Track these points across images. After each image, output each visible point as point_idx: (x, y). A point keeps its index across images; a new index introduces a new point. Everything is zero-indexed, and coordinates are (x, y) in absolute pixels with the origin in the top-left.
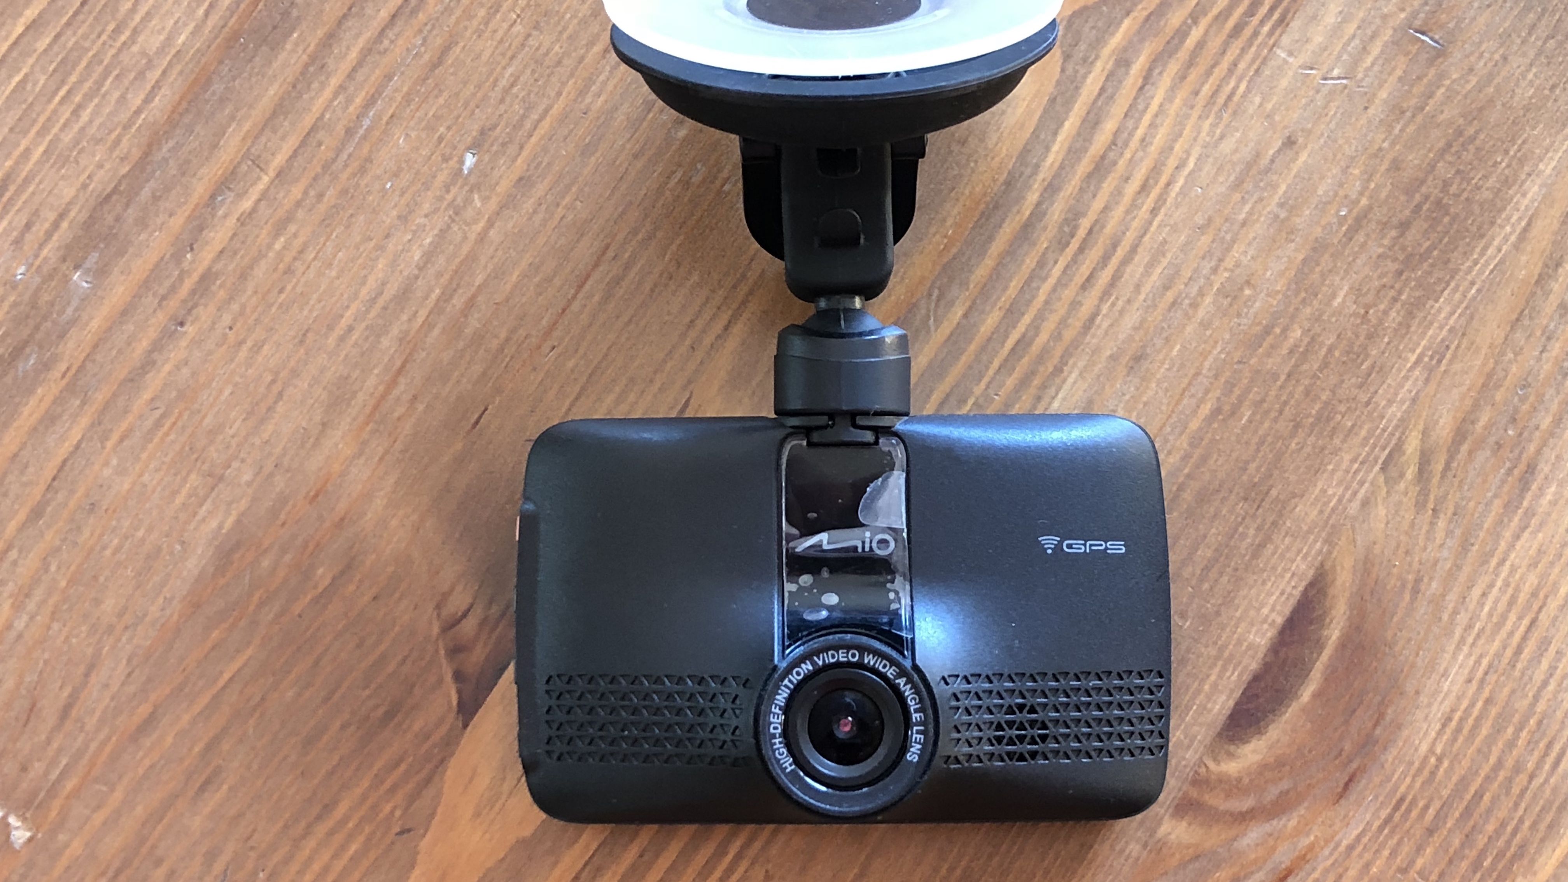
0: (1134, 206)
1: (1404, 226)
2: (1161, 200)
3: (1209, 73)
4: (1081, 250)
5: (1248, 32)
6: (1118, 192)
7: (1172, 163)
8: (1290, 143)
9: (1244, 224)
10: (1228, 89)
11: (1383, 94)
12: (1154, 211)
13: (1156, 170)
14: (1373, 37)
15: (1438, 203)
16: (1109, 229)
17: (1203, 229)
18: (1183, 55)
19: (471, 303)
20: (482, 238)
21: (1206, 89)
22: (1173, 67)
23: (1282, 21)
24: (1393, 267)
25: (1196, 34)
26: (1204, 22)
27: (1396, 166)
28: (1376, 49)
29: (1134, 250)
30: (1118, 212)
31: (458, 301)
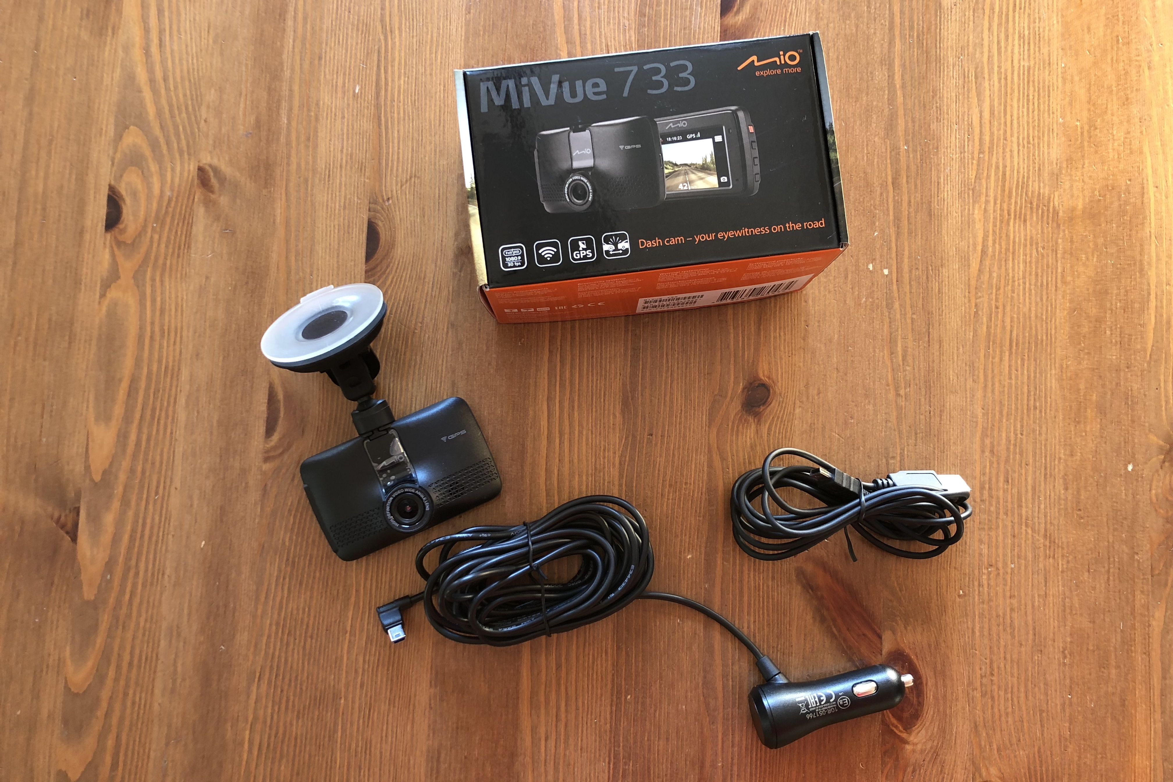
0: (176, 316)
1: (247, 283)
2: (182, 311)
3: (177, 270)
4: (169, 335)
5: (181, 254)
6: (170, 315)
7: (180, 300)
8: (207, 278)
9: (206, 305)
10: (184, 273)
11: (225, 252)
12: (182, 315)
13: (177, 304)
14: (214, 237)
15: (252, 272)
16: (173, 326)
17: (196, 313)
18: (168, 269)
19: (16, 438)
20: (9, 420)
21: (179, 276)
22: (167, 274)
23: (189, 247)
24: (249, 295)
25: (168, 263)
26: (169, 258)
27: (237, 269)
28: (216, 240)
29: (182, 328)
30: (173, 321)
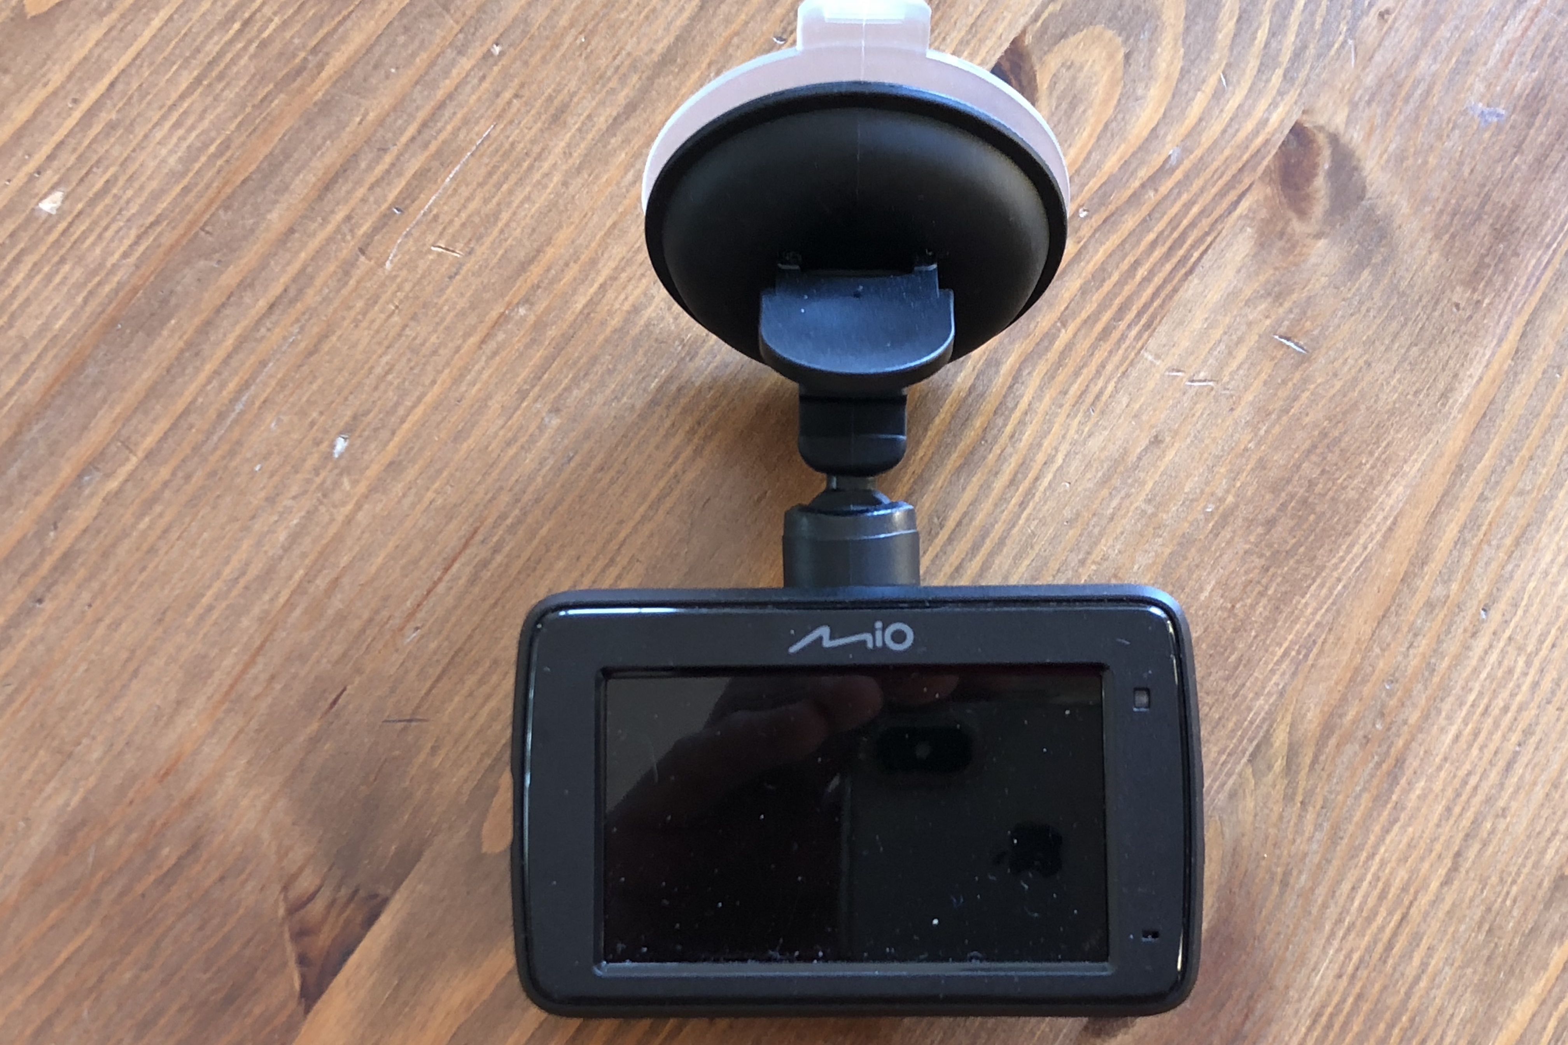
31: (321, 582)
